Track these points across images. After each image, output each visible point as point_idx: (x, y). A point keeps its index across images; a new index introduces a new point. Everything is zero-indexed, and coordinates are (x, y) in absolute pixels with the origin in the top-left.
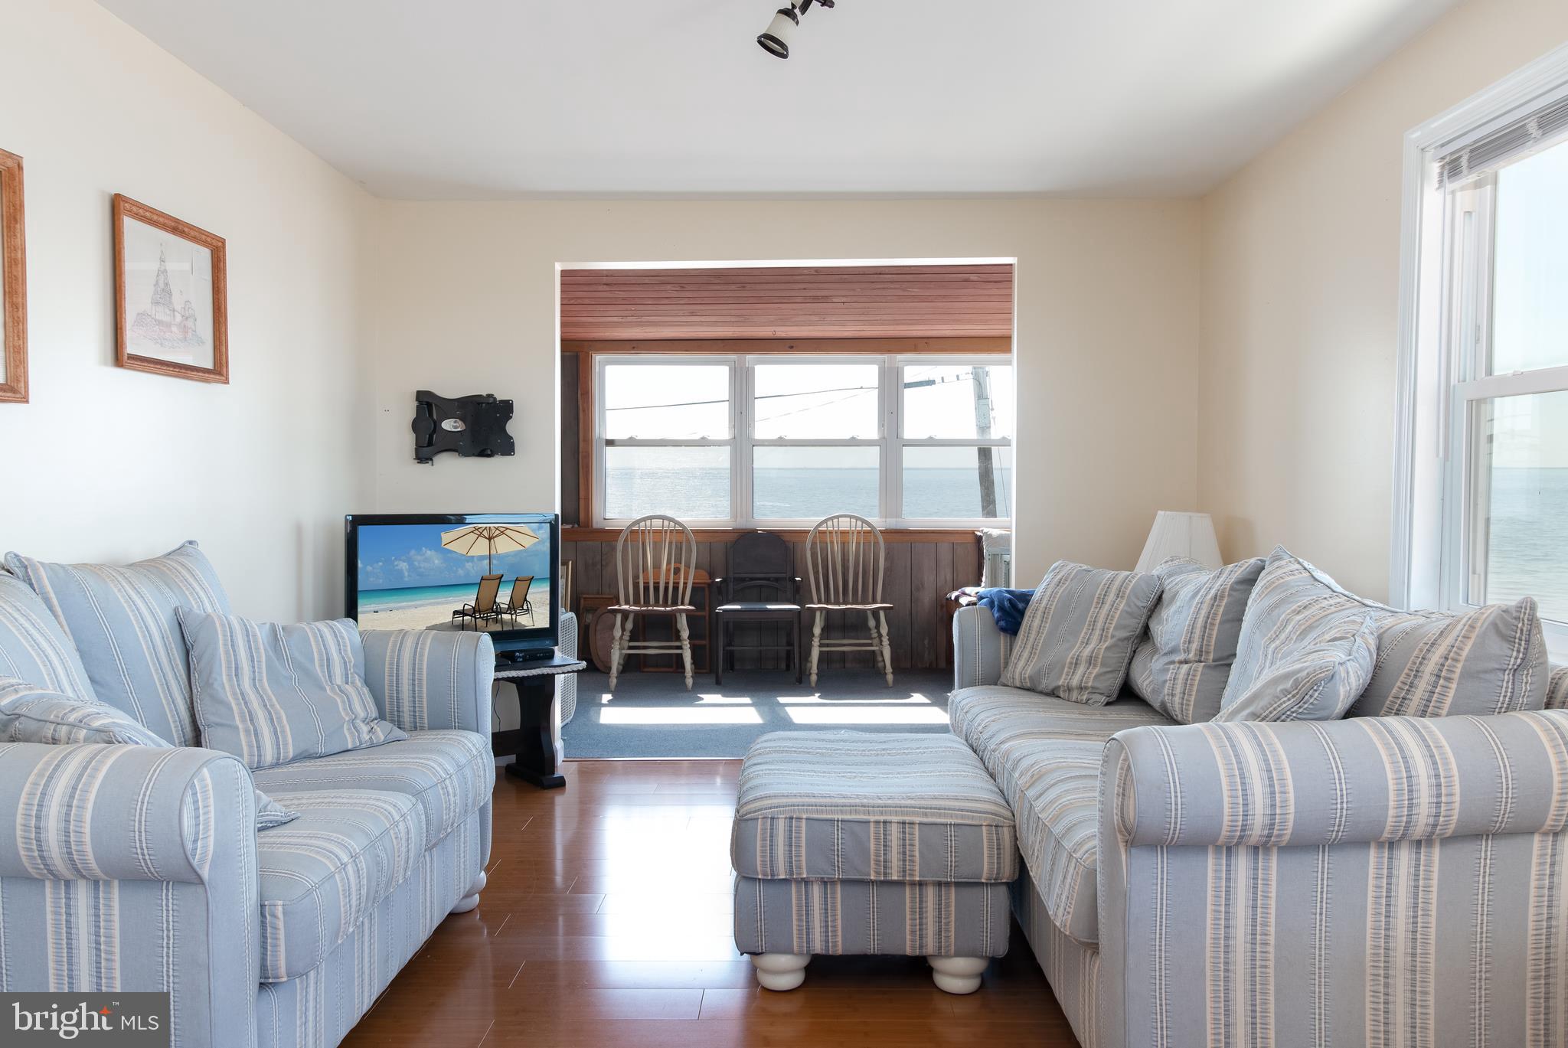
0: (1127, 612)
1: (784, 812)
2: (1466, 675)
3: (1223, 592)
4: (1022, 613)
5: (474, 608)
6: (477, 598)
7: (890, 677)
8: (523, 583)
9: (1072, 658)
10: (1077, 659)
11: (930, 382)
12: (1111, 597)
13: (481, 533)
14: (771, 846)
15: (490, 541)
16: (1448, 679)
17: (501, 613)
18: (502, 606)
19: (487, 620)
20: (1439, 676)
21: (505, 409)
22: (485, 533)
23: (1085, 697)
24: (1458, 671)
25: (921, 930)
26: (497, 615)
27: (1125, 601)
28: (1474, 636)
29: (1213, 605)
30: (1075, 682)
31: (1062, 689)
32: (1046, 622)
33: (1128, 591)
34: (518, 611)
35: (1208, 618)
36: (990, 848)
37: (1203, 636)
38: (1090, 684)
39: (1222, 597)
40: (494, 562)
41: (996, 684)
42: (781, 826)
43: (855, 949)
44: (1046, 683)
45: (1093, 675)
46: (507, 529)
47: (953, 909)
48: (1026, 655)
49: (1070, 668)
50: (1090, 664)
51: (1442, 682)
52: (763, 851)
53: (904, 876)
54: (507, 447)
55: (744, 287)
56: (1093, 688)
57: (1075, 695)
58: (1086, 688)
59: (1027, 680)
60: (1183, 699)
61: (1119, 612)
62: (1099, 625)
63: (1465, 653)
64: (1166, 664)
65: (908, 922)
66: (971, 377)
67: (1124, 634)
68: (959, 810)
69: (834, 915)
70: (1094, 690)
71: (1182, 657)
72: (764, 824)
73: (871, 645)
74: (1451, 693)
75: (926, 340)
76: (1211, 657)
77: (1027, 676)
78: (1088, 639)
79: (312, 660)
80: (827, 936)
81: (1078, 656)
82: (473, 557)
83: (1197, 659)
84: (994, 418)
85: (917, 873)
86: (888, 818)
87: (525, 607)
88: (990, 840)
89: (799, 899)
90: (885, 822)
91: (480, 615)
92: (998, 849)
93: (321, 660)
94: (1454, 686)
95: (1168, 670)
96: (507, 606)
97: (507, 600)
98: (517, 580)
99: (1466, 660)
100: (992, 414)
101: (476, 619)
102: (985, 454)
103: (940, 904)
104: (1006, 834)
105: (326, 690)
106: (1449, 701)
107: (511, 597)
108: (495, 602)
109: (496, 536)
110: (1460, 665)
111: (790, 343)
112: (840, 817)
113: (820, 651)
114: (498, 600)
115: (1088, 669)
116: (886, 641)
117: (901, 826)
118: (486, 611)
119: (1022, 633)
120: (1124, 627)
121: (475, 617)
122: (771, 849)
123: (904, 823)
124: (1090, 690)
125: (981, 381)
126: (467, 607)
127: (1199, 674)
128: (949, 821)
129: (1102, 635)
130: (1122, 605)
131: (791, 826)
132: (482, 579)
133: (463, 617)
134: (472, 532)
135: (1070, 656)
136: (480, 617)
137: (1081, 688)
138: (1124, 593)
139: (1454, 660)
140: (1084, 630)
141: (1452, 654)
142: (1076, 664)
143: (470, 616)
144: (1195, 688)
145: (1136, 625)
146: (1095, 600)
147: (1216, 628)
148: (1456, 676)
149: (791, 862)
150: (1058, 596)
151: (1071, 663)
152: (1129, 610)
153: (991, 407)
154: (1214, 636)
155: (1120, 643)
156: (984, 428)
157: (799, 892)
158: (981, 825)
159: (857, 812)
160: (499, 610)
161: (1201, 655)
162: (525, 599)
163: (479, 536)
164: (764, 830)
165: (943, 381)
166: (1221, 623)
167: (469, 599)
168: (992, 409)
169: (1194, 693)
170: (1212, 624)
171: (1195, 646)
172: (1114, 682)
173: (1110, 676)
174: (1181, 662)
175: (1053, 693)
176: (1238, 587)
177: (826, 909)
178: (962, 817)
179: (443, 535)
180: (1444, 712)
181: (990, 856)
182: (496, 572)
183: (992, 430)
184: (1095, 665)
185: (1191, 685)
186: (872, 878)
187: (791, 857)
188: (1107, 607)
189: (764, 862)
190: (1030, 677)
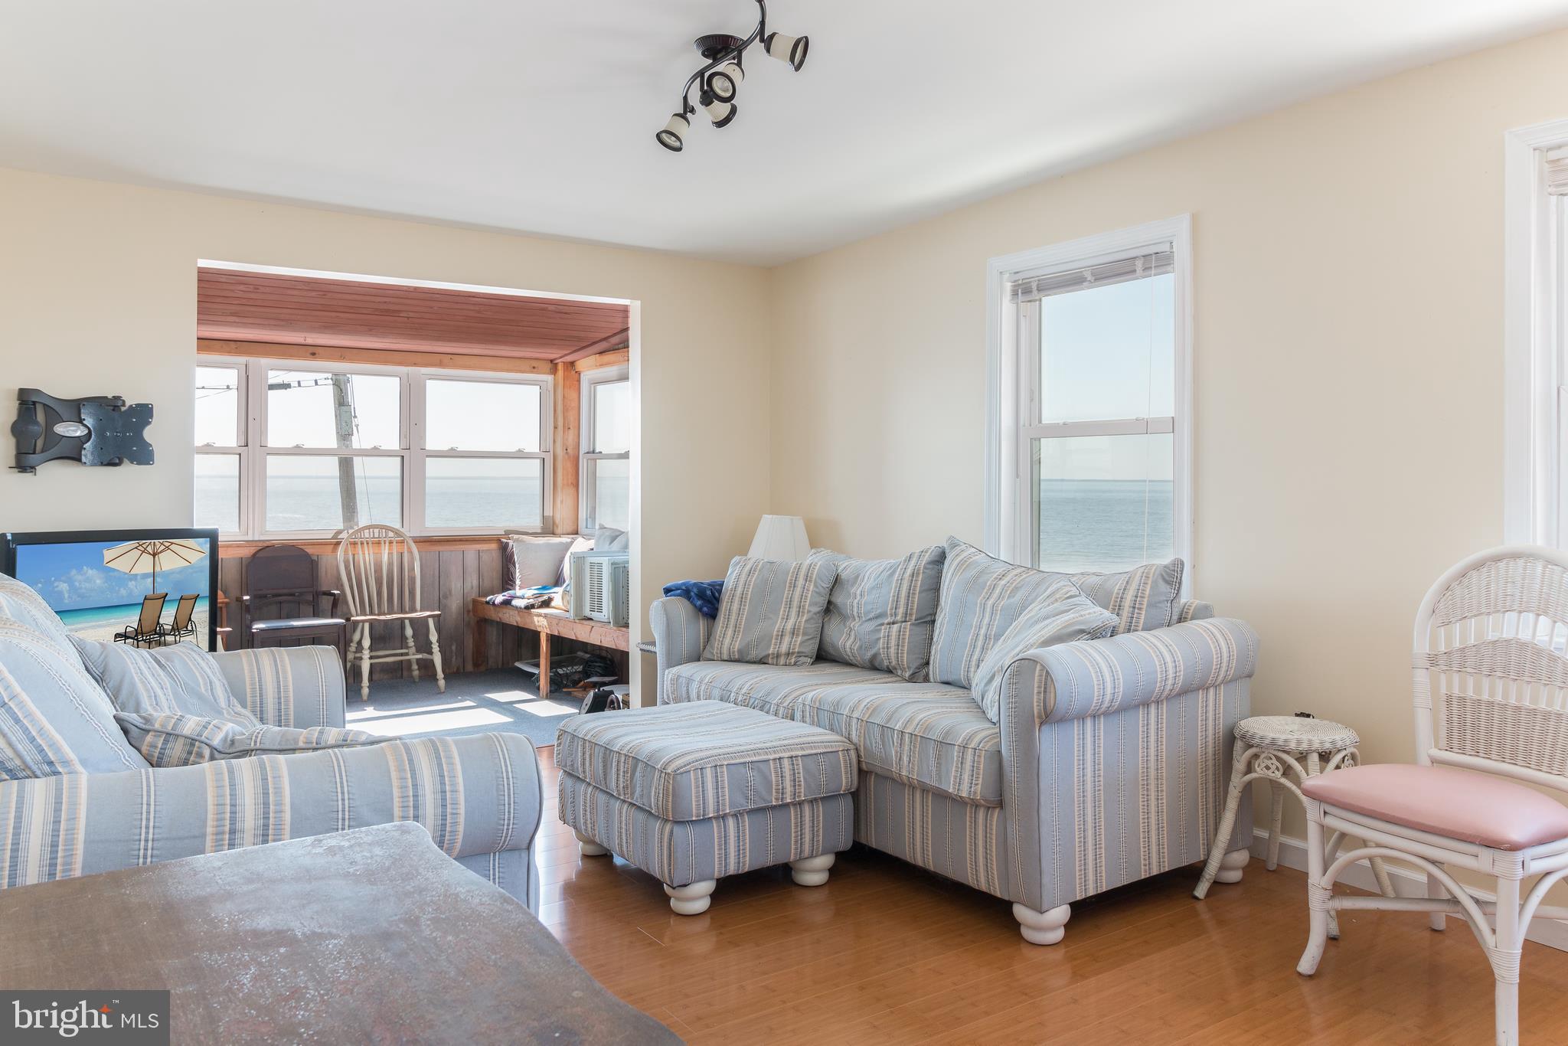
0: (816, 592)
1: (709, 762)
2: (1150, 605)
3: (919, 570)
4: (718, 600)
5: (136, 630)
6: (140, 620)
7: (442, 683)
8: (188, 600)
9: (778, 631)
10: (782, 632)
11: (286, 386)
12: (801, 582)
13: (145, 549)
14: (703, 791)
15: (154, 558)
16: (1140, 609)
17: (165, 634)
18: (165, 627)
19: (150, 642)
20: (1134, 608)
21: (144, 413)
22: (149, 549)
23: (793, 661)
24: (1145, 603)
25: (801, 839)
26: (160, 637)
27: (812, 584)
28: (1150, 582)
29: (912, 580)
30: (784, 649)
31: (771, 657)
32: (745, 605)
33: (814, 576)
34: (182, 632)
35: (910, 589)
36: (846, 767)
37: (908, 603)
38: (796, 650)
39: (918, 574)
40: (158, 579)
41: (699, 660)
42: (709, 773)
43: (757, 866)
44: (754, 654)
45: (799, 642)
46: (172, 543)
47: (821, 818)
48: (730, 632)
49: (777, 639)
50: (793, 634)
51: (1136, 611)
52: (697, 797)
53: (794, 798)
54: (143, 455)
55: (324, 295)
56: (798, 653)
57: (782, 661)
58: (793, 653)
59: (736, 653)
60: (898, 649)
61: (810, 593)
62: (795, 603)
63: (1147, 593)
64: (877, 626)
65: (793, 835)
66: (330, 382)
67: (816, 609)
68: (821, 742)
69: (744, 840)
70: (800, 654)
71: (889, 620)
72: (696, 775)
73: (407, 654)
74: (1143, 617)
75: (450, 356)
76: (914, 617)
77: (736, 649)
78: (787, 616)
79: (199, 685)
80: (739, 858)
81: (783, 629)
82: (136, 575)
83: (903, 619)
84: (357, 426)
85: (803, 795)
86: (781, 755)
87: (189, 628)
88: (845, 760)
89: (719, 832)
90: (780, 759)
91: (143, 637)
92: (850, 767)
93: (205, 684)
94: (1144, 613)
95: (880, 630)
96: (171, 627)
97: (171, 620)
98: (181, 598)
99: (1149, 597)
100: (355, 422)
101: (138, 641)
102: (346, 466)
103: (813, 817)
104: (853, 753)
105: (223, 713)
106: (1142, 621)
107: (175, 617)
108: (158, 623)
109: (161, 552)
110: (1146, 600)
111: (312, 349)
112: (750, 759)
113: (371, 664)
114: (161, 621)
115: (792, 638)
116: (436, 648)
117: (790, 760)
118: (149, 633)
119: (723, 616)
120: (815, 604)
121: (137, 640)
122: (703, 794)
123: (791, 757)
124: (796, 655)
125: (343, 387)
126: (129, 629)
127: (908, 630)
128: (819, 751)
129: (799, 611)
130: (812, 587)
131: (716, 773)
132: (145, 599)
133: (125, 640)
134: (136, 548)
135: (776, 630)
136: (143, 640)
137: (788, 654)
138: (811, 577)
139: (1141, 597)
140: (782, 609)
141: (1139, 594)
142: (782, 635)
143: (132, 638)
144: (907, 641)
145: (822, 601)
146: (788, 584)
147: (917, 596)
148: (1144, 606)
149: (718, 802)
150: (752, 584)
151: (778, 635)
152: (817, 590)
153: (353, 415)
154: (916, 603)
155: (814, 616)
156: (345, 434)
157: (719, 827)
158: (838, 751)
159: (759, 754)
160: (162, 632)
161: (906, 617)
162: (190, 619)
163: (143, 552)
164: (696, 779)
165: (299, 385)
166: (919, 593)
167: (131, 620)
168: (355, 417)
169: (906, 644)
170: (914, 594)
171: (901, 611)
172: (812, 648)
173: (811, 642)
174: (889, 624)
175: (762, 662)
176: (931, 566)
177: (739, 837)
178: (825, 747)
179: (105, 552)
180: (1140, 628)
181: (846, 773)
182: (160, 591)
183: (354, 438)
184: (798, 635)
185: (903, 639)
186: (774, 804)
187: (718, 798)
188: (798, 590)
189: (698, 805)
190: (739, 651)
